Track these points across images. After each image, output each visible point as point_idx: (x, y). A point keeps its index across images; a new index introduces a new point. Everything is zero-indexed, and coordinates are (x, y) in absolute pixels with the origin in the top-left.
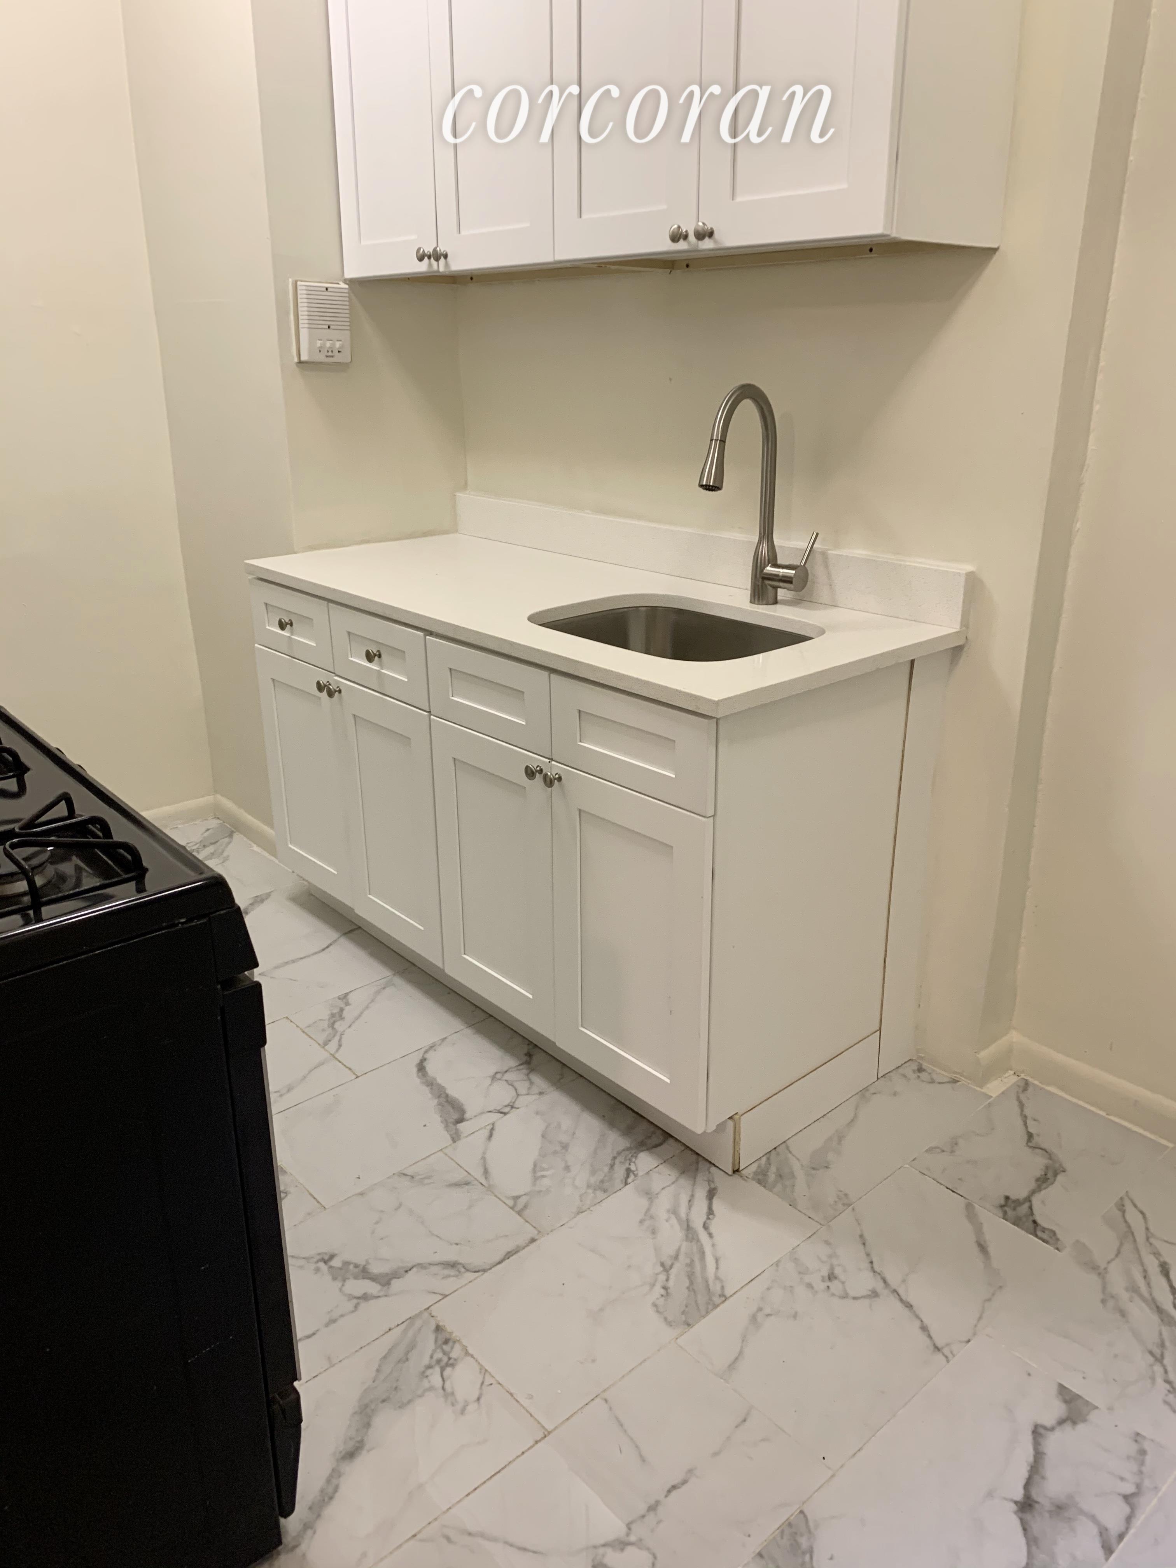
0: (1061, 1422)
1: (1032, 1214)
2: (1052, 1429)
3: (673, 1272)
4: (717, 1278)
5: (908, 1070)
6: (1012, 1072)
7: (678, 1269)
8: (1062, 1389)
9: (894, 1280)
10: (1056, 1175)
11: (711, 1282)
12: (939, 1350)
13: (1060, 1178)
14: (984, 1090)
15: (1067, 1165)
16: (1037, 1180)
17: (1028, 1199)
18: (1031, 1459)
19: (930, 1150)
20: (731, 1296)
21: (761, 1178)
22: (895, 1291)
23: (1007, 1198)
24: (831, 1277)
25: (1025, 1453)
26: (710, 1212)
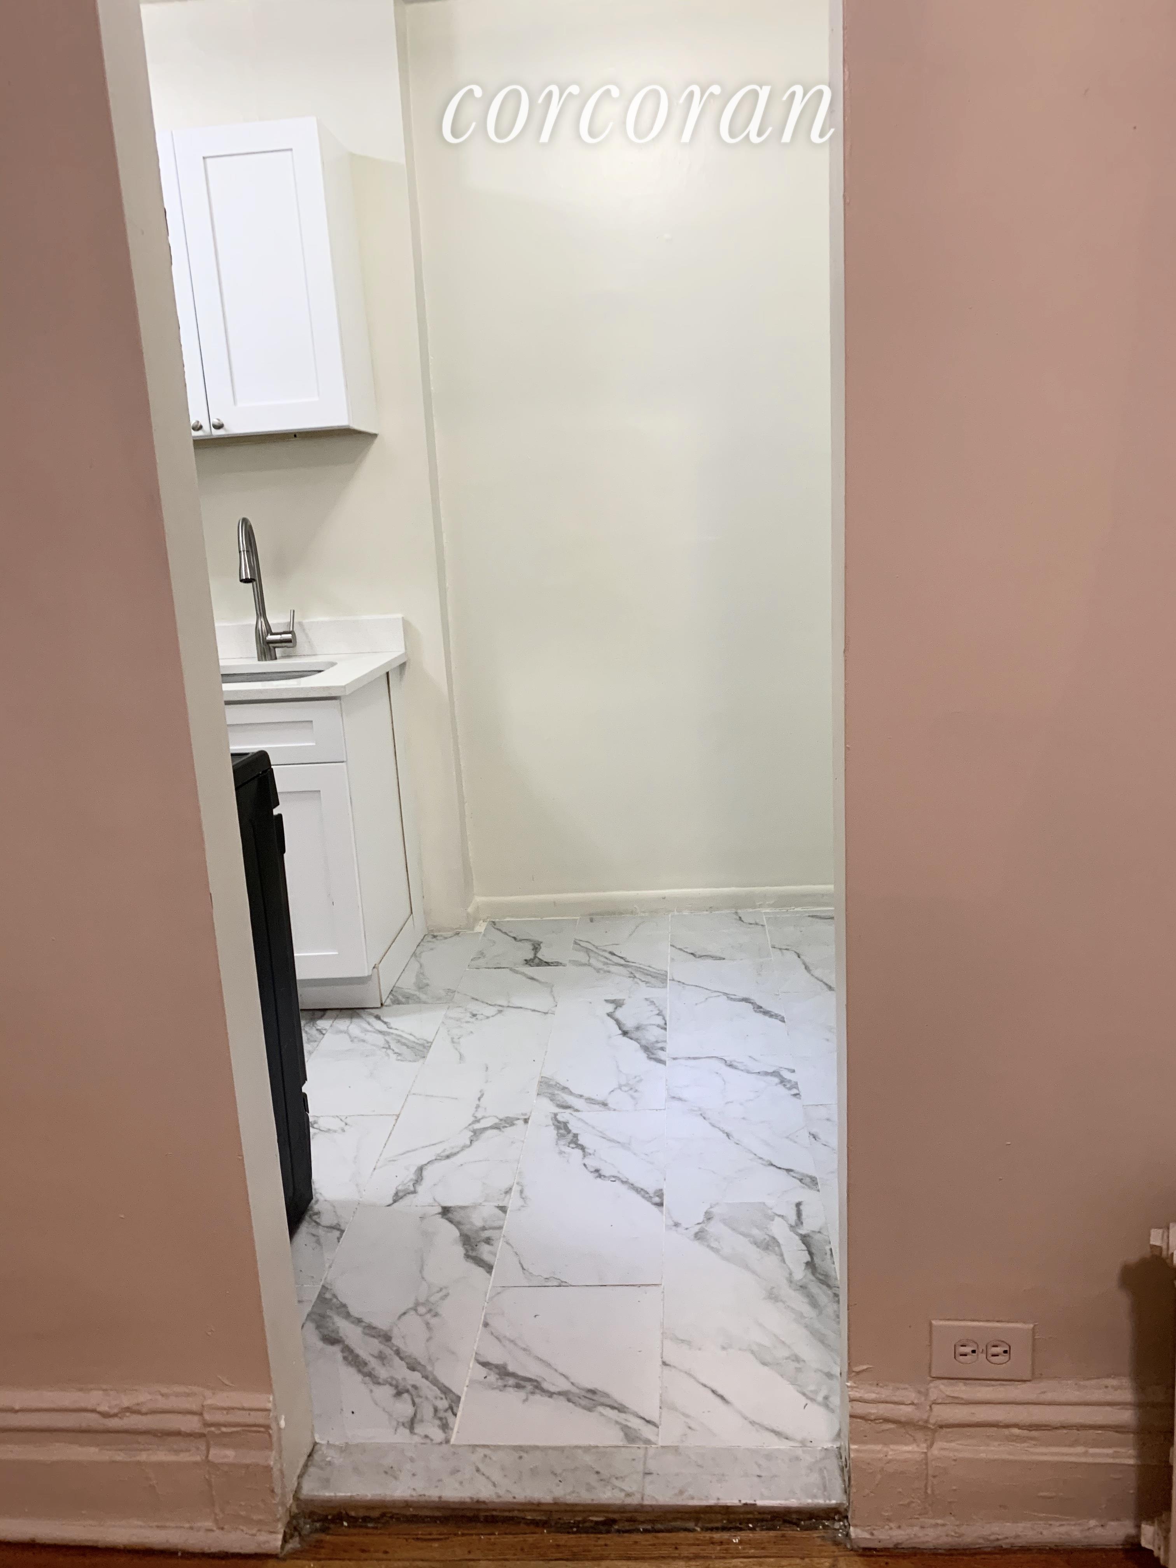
0: (616, 1008)
1: (542, 960)
2: (614, 1012)
3: (392, 1046)
4: (418, 1039)
5: (429, 938)
6: (482, 921)
7: (393, 1045)
8: (607, 1001)
9: (505, 1003)
10: (539, 945)
11: (418, 1042)
12: (547, 1013)
13: (541, 945)
14: (475, 931)
15: (540, 940)
16: (533, 949)
17: (535, 957)
18: (615, 1022)
19: (472, 960)
20: (434, 1040)
21: (396, 1002)
22: (508, 1006)
23: (526, 960)
24: (474, 1015)
25: (612, 1023)
26: (385, 1023)
